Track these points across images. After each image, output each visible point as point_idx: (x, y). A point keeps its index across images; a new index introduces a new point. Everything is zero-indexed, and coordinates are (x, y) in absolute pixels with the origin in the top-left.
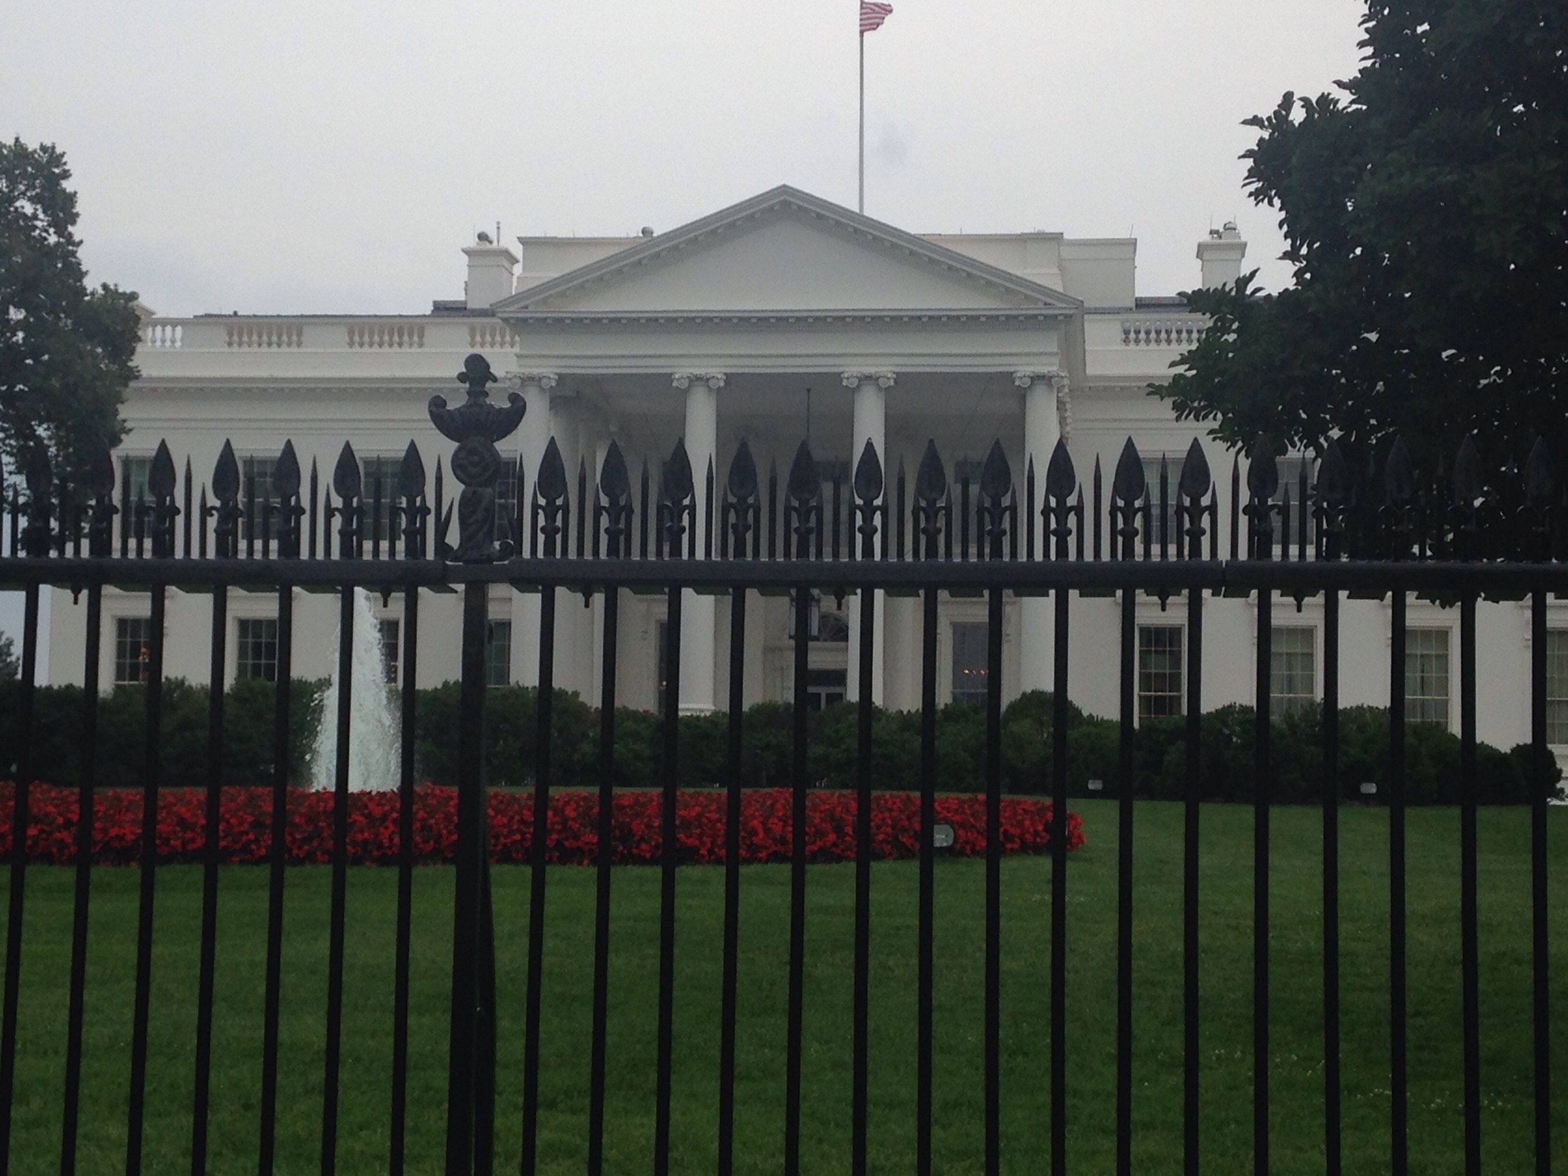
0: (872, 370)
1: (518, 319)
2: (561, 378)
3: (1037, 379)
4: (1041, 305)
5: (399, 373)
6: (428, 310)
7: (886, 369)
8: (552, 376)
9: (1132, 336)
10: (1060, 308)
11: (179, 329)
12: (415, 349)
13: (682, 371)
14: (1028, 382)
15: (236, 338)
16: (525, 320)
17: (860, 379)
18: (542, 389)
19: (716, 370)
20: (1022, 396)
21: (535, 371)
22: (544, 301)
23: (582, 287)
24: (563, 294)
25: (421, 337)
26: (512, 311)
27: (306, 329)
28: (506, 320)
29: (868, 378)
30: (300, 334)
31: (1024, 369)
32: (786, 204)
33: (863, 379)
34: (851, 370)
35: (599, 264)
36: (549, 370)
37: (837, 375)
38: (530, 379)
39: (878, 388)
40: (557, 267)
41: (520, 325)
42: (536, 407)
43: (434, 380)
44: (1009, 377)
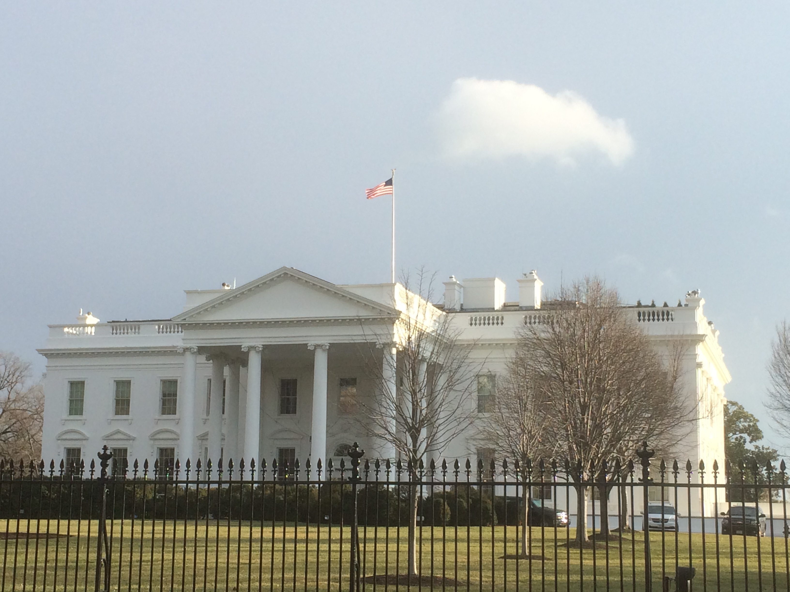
0: (319, 343)
1: (182, 324)
2: (199, 348)
3: (385, 345)
4: (387, 314)
7: (326, 341)
8: (195, 347)
9: (474, 322)
10: (394, 315)
11: (94, 328)
14: (382, 346)
15: (115, 331)
16: (186, 324)
17: (315, 346)
18: (193, 353)
19: (259, 344)
20: (380, 352)
21: (188, 346)
22: (192, 316)
23: (206, 310)
24: (199, 313)
26: (179, 321)
27: (142, 327)
30: (139, 328)
31: (380, 341)
32: (286, 274)
33: (317, 346)
34: (311, 343)
35: (212, 301)
36: (194, 345)
37: (306, 345)
38: (187, 349)
39: (324, 350)
40: (198, 301)
41: (183, 326)
42: (188, 361)
44: (375, 344)
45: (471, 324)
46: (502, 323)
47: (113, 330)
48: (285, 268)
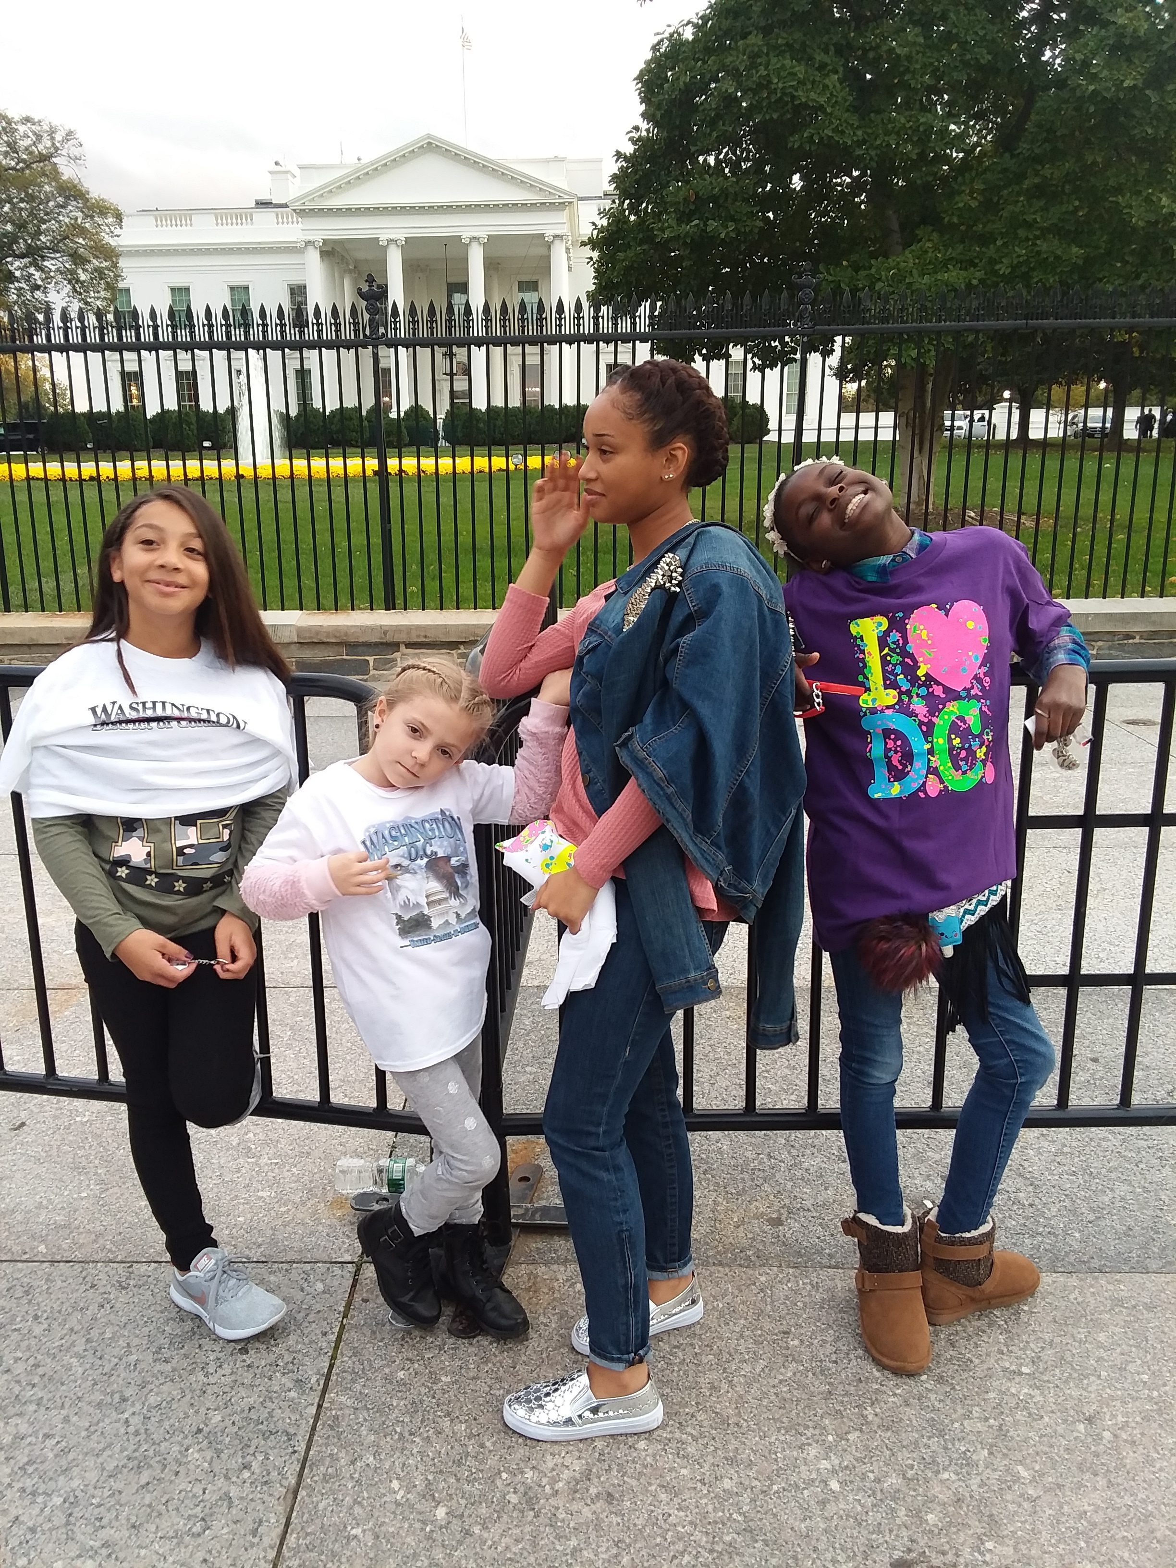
0: (476, 234)
1: (300, 209)
2: (325, 241)
3: (556, 237)
4: (556, 197)
5: (243, 239)
6: (253, 205)
7: (483, 233)
8: (319, 240)
9: (602, 212)
10: (566, 199)
12: (250, 226)
13: (383, 237)
14: (551, 238)
15: (159, 223)
16: (304, 210)
17: (470, 239)
18: (316, 248)
19: (400, 236)
20: (549, 246)
21: (311, 238)
22: (313, 199)
23: (331, 191)
24: (322, 196)
25: (251, 219)
26: (298, 206)
27: (194, 217)
28: (294, 210)
29: (474, 238)
30: (191, 220)
31: (549, 232)
32: (429, 143)
34: (466, 235)
35: (339, 179)
36: (318, 237)
37: (459, 237)
38: (309, 242)
39: (480, 243)
40: (318, 181)
41: (302, 213)
42: (313, 257)
43: (260, 243)
44: (542, 236)
47: (157, 221)
48: (429, 136)
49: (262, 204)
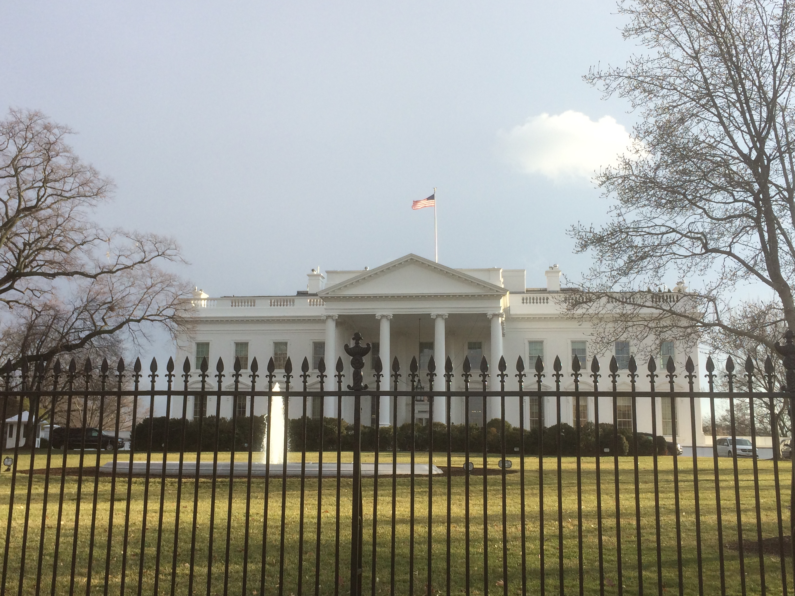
0: (440, 313)
1: (325, 297)
2: (340, 316)
3: (494, 315)
4: (495, 291)
5: (286, 315)
6: (296, 294)
7: (446, 312)
8: (336, 315)
9: (525, 301)
10: (501, 292)
11: (216, 301)
12: (292, 307)
13: (378, 314)
14: (492, 316)
15: (234, 304)
16: (328, 297)
17: (437, 316)
18: (333, 320)
19: (390, 313)
20: (489, 321)
21: (331, 314)
22: (334, 291)
23: (346, 286)
24: (340, 289)
25: (293, 303)
26: (323, 295)
27: (256, 301)
28: (321, 297)
30: (254, 303)
31: (490, 312)
32: (412, 259)
33: (438, 316)
34: (434, 313)
35: (351, 279)
36: (335, 313)
37: (429, 315)
38: (329, 316)
39: (443, 319)
40: (338, 280)
41: (326, 299)
42: (331, 326)
43: (298, 317)
44: (485, 315)
45: (523, 303)
46: (547, 303)
47: (232, 303)
48: (411, 255)
49: (301, 294)
